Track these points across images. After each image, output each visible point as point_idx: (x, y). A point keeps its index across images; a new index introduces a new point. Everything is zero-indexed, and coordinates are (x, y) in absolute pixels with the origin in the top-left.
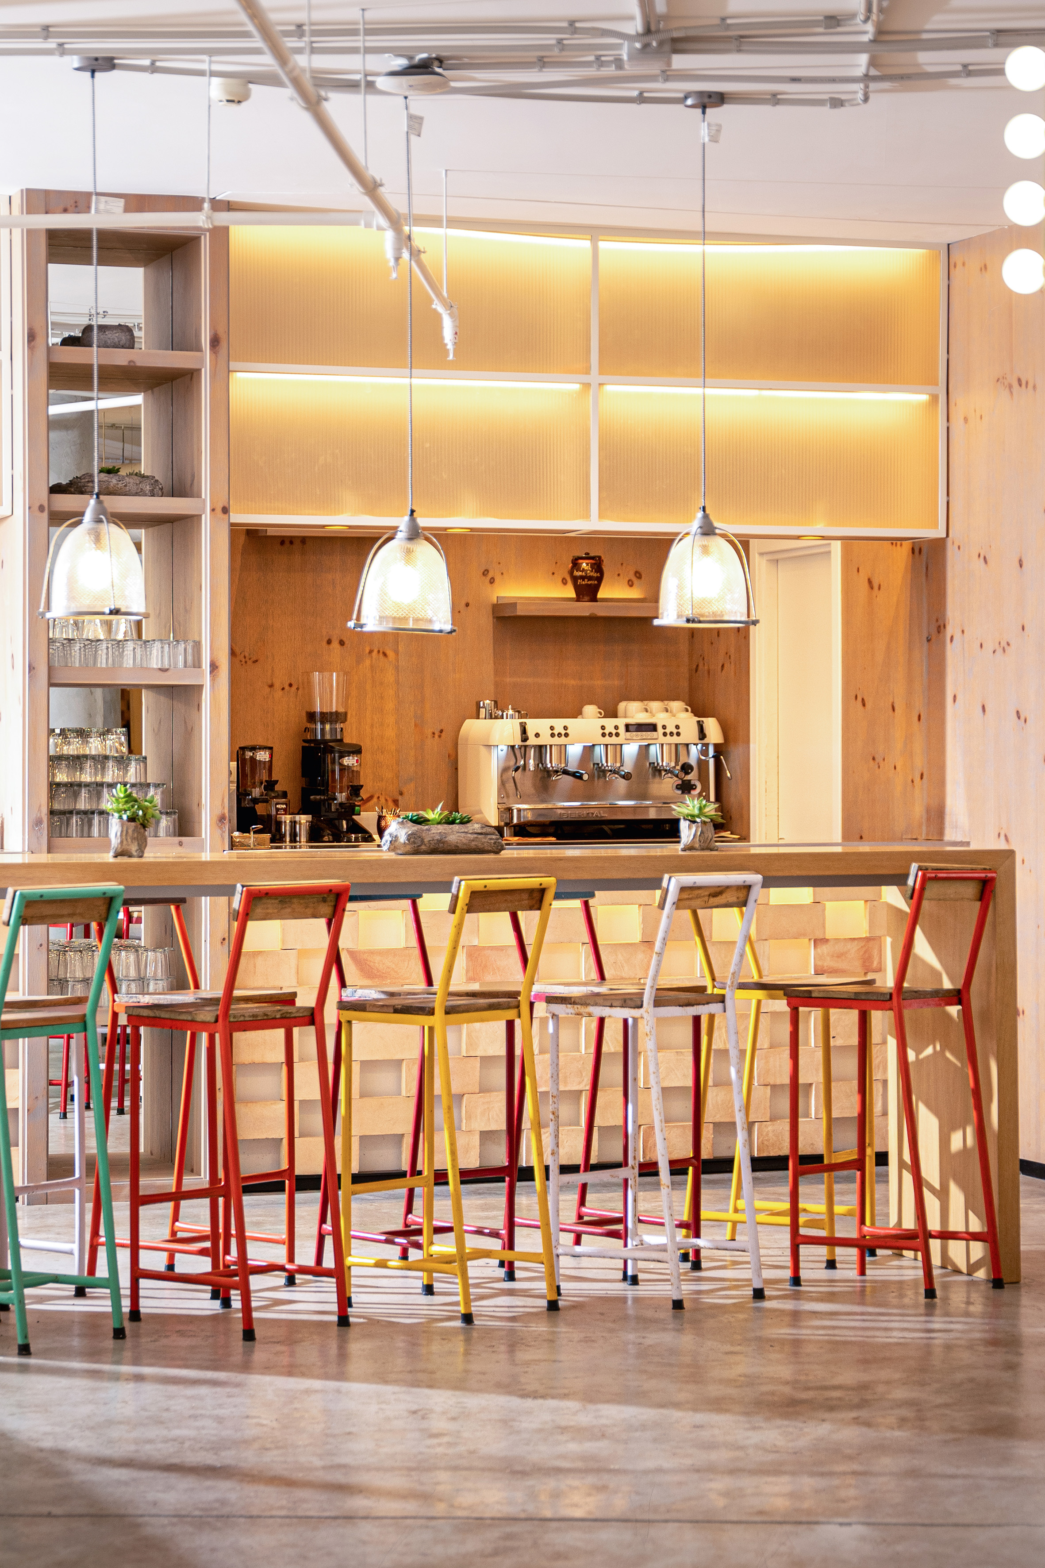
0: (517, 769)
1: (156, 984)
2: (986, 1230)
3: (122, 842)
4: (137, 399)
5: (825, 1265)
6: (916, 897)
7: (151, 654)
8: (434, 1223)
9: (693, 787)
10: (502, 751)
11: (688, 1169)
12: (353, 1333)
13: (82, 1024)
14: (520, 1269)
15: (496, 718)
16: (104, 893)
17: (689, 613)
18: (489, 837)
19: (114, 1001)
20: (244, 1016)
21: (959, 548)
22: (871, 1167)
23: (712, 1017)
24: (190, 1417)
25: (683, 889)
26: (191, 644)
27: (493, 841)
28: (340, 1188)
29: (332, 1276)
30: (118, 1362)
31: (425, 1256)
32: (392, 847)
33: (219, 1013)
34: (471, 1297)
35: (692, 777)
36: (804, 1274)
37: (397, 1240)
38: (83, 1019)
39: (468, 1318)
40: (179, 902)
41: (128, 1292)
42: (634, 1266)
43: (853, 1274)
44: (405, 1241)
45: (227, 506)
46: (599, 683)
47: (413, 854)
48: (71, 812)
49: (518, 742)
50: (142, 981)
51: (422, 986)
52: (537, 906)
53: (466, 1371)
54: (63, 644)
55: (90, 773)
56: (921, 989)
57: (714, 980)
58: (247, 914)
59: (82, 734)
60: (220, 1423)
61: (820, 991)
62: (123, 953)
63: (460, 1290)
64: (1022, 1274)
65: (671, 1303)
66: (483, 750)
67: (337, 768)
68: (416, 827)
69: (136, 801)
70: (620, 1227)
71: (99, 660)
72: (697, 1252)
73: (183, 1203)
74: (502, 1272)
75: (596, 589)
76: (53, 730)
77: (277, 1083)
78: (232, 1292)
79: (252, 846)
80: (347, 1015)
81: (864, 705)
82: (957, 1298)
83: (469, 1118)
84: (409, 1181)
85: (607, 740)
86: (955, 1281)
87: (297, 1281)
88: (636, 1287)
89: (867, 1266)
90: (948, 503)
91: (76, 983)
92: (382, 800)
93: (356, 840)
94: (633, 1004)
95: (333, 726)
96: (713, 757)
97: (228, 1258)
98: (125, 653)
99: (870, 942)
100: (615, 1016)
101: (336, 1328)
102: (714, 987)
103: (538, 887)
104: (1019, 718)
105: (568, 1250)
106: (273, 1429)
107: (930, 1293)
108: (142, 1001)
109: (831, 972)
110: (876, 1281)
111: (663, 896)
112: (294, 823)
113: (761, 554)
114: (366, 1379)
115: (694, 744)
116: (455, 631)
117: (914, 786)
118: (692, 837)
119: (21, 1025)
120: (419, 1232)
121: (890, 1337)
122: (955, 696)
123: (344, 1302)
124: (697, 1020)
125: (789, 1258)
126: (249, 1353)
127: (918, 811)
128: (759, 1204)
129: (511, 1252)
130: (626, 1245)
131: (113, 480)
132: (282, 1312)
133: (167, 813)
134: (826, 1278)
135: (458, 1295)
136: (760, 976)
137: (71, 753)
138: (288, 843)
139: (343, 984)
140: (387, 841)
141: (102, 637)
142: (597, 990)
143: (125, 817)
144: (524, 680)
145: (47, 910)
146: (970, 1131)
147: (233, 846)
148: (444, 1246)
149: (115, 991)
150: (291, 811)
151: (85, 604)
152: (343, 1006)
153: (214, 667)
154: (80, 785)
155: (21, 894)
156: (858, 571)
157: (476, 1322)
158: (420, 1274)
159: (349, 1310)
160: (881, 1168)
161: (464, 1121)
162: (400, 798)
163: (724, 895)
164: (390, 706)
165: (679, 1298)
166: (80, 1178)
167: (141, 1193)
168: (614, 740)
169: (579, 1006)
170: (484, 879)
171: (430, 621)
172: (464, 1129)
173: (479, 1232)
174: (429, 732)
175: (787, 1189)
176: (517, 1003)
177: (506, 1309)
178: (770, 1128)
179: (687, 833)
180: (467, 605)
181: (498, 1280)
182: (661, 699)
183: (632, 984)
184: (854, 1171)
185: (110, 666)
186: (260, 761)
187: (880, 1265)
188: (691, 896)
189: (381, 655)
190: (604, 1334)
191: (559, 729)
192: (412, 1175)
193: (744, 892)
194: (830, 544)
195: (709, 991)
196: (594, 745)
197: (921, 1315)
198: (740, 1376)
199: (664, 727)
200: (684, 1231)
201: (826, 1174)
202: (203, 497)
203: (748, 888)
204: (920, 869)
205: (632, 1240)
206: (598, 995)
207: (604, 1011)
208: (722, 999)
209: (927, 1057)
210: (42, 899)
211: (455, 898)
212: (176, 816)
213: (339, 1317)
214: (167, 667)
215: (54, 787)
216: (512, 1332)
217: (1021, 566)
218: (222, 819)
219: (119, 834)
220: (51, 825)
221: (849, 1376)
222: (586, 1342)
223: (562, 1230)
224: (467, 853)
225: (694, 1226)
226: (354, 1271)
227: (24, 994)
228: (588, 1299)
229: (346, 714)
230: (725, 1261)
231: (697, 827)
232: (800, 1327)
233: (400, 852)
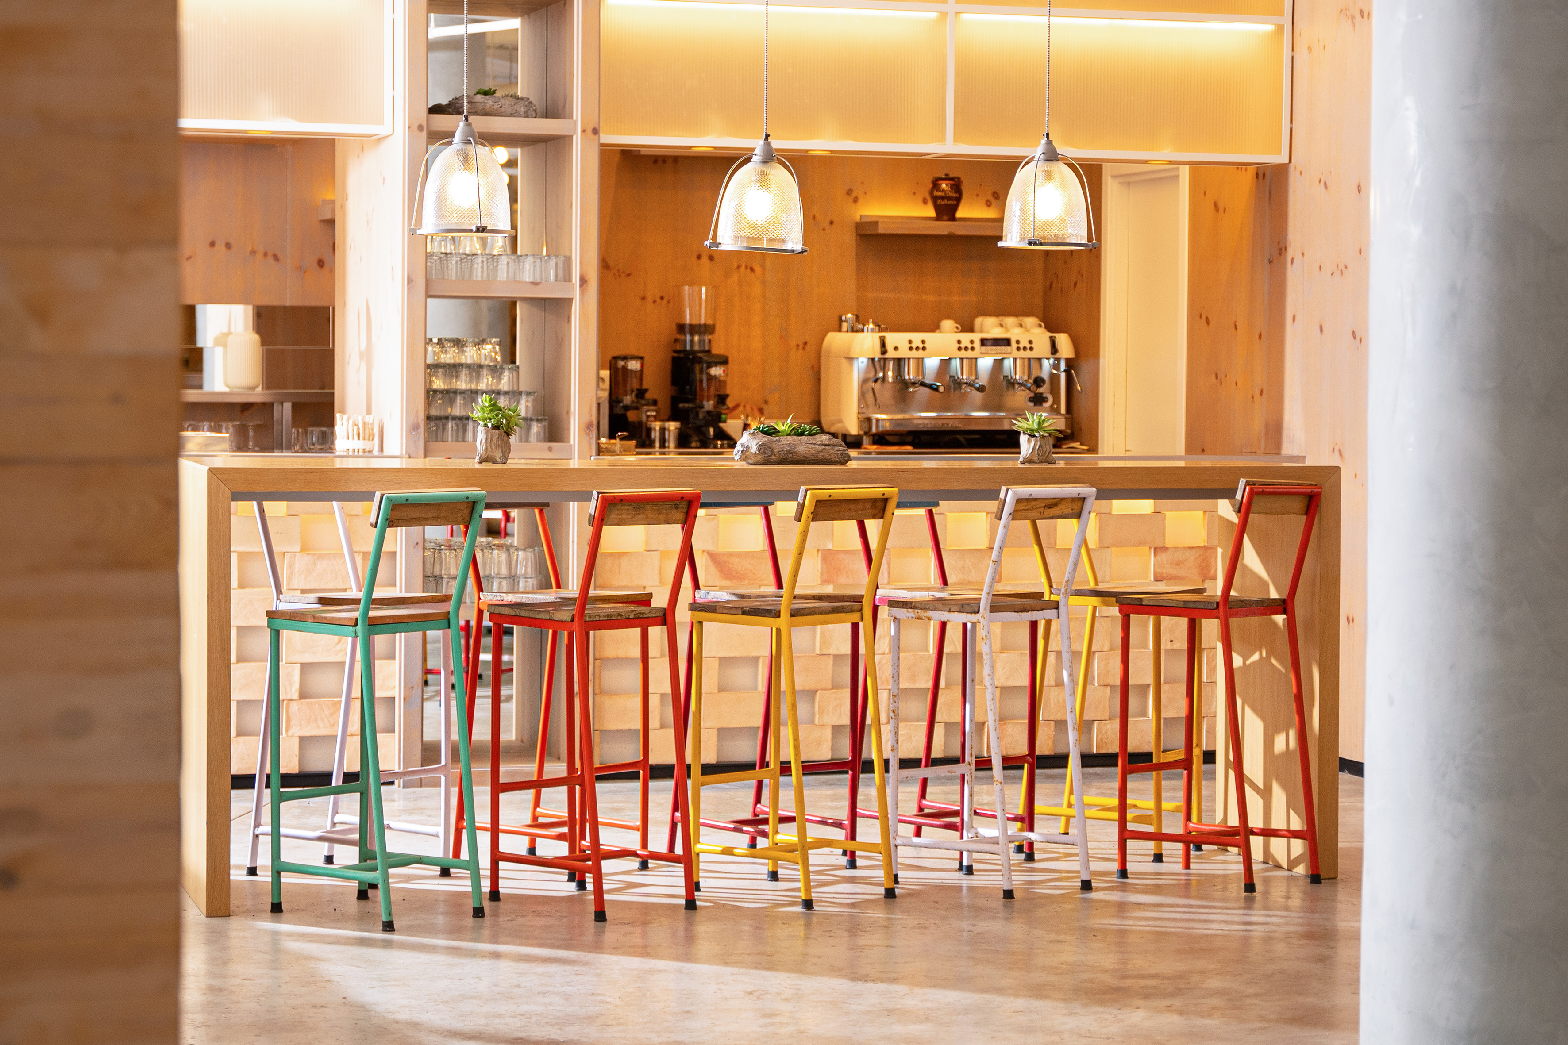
0: (876, 381)
1: (526, 582)
2: (1305, 828)
3: (486, 449)
4: (514, 23)
5: (1152, 858)
6: (1244, 510)
7: (523, 268)
8: (780, 812)
9: (1044, 400)
10: (862, 362)
11: (1023, 766)
12: (699, 916)
13: (446, 621)
14: (862, 857)
15: (857, 331)
16: (467, 498)
17: (1030, 235)
18: (836, 448)
19: (480, 599)
20: (599, 615)
21: (1301, 173)
22: (1199, 766)
23: (1048, 623)
24: (539, 993)
25: (1019, 501)
26: (562, 259)
27: (839, 453)
28: (689, 777)
29: (681, 863)
30: (475, 940)
31: (771, 844)
32: (744, 457)
33: (574, 612)
34: (812, 884)
35: (1044, 390)
36: (1130, 867)
37: (745, 828)
38: (447, 616)
39: (808, 904)
40: (542, 506)
41: (488, 873)
42: (970, 857)
43: (1179, 868)
44: (753, 830)
45: (597, 127)
46: (956, 298)
47: (763, 464)
48: (447, 418)
49: (877, 355)
50: (513, 578)
51: (772, 589)
52: (879, 515)
53: (805, 955)
54: (440, 258)
55: (466, 380)
56: (1247, 599)
57: (1051, 586)
58: (603, 520)
59: (458, 343)
60: (567, 999)
61: (1150, 599)
62: (496, 552)
63: (801, 877)
64: (1339, 870)
65: (1002, 892)
66: (844, 362)
67: (705, 378)
68: (767, 438)
69: (500, 410)
70: (957, 819)
71: (475, 273)
72: (1031, 845)
73: (544, 790)
74: (844, 860)
75: (955, 208)
76: (431, 340)
77: (632, 677)
78: (587, 875)
79: (618, 452)
80: (701, 615)
81: (1208, 323)
82: (1278, 892)
83: (822, 712)
84: (758, 773)
85: (963, 353)
86: (1276, 876)
87: (650, 866)
88: (971, 877)
89: (1192, 860)
90: (1291, 130)
91: (450, 580)
92: (748, 409)
93: (722, 446)
94: (970, 610)
95: (702, 338)
96: (1065, 371)
97: (583, 842)
98: (500, 267)
99: (1208, 549)
100: (956, 620)
101: (683, 910)
102: (1051, 593)
103: (882, 497)
104: (1355, 338)
105: (906, 841)
106: (616, 1006)
107: (1250, 887)
108: (505, 599)
109: (1170, 579)
110: (1199, 875)
111: (1000, 507)
112: (663, 430)
113: (1114, 177)
114: (708, 961)
115: (1047, 359)
116: (806, 251)
117: (1253, 402)
118: (1031, 451)
119: (387, 621)
120: (765, 821)
121: (1209, 929)
122: (1294, 316)
123: (693, 886)
124: (1034, 625)
125: (1117, 852)
126: (600, 933)
127: (1257, 425)
128: (1087, 799)
129: (853, 842)
130: (962, 837)
131: (489, 101)
132: (633, 894)
133: (538, 420)
134: (1153, 871)
135: (800, 881)
136: (1097, 584)
137: (448, 361)
138: (657, 449)
139: (696, 586)
140: (738, 451)
141: (479, 252)
142: (938, 595)
143: (490, 425)
144: (885, 295)
145: (413, 513)
146: (1293, 734)
147: (600, 451)
148: (787, 835)
149: (480, 589)
150: (661, 418)
151: (453, 222)
152: (695, 607)
153: (583, 281)
154: (455, 392)
155: (388, 498)
156: (1205, 194)
157: (816, 908)
158: (766, 861)
159: (696, 893)
160: (1209, 766)
161: (817, 716)
162: (765, 407)
163: (1059, 507)
164: (756, 319)
165: (1009, 888)
166: (445, 765)
167: (501, 781)
168: (969, 354)
169: (919, 611)
170: (829, 489)
171: (784, 241)
172: (817, 722)
173: (824, 822)
174: (793, 343)
175: (1116, 785)
176: (859, 607)
177: (846, 896)
178: (1109, 726)
179: (1026, 446)
180: (832, 223)
181: (840, 868)
182: (1016, 315)
183: (973, 590)
184: (1180, 770)
185: (484, 279)
186: (631, 371)
187: (1205, 859)
188: (1027, 507)
189: (749, 270)
190: (937, 922)
191: (917, 343)
192: (761, 767)
193: (1080, 504)
194: (1178, 169)
195: (1046, 598)
196: (950, 359)
197: (1240, 908)
198: (1062, 964)
199: (1018, 342)
200: (1019, 824)
201: (1154, 773)
202: (575, 118)
203: (1083, 500)
204: (1247, 483)
205: (968, 832)
206: (940, 600)
207: (945, 616)
208: (1056, 606)
209: (1254, 663)
210: (408, 502)
211: (801, 507)
212: (546, 423)
213: (686, 901)
214: (539, 281)
215: (431, 394)
216: (852, 917)
217: (1359, 192)
218: (589, 426)
219: (484, 441)
220: (427, 430)
221: (1169, 966)
222: (919, 928)
223: (901, 821)
224: (815, 464)
225: (1028, 820)
226: (702, 857)
227: (401, 592)
228: (924, 887)
229: (714, 326)
230: (1058, 853)
231: (1036, 441)
232: (1124, 918)
233: (750, 461)
